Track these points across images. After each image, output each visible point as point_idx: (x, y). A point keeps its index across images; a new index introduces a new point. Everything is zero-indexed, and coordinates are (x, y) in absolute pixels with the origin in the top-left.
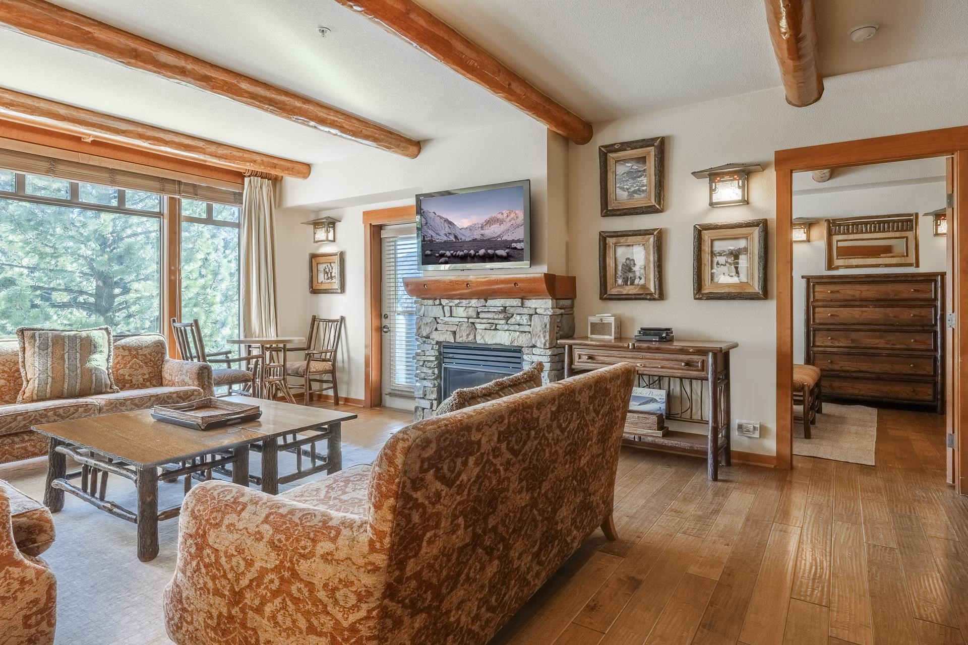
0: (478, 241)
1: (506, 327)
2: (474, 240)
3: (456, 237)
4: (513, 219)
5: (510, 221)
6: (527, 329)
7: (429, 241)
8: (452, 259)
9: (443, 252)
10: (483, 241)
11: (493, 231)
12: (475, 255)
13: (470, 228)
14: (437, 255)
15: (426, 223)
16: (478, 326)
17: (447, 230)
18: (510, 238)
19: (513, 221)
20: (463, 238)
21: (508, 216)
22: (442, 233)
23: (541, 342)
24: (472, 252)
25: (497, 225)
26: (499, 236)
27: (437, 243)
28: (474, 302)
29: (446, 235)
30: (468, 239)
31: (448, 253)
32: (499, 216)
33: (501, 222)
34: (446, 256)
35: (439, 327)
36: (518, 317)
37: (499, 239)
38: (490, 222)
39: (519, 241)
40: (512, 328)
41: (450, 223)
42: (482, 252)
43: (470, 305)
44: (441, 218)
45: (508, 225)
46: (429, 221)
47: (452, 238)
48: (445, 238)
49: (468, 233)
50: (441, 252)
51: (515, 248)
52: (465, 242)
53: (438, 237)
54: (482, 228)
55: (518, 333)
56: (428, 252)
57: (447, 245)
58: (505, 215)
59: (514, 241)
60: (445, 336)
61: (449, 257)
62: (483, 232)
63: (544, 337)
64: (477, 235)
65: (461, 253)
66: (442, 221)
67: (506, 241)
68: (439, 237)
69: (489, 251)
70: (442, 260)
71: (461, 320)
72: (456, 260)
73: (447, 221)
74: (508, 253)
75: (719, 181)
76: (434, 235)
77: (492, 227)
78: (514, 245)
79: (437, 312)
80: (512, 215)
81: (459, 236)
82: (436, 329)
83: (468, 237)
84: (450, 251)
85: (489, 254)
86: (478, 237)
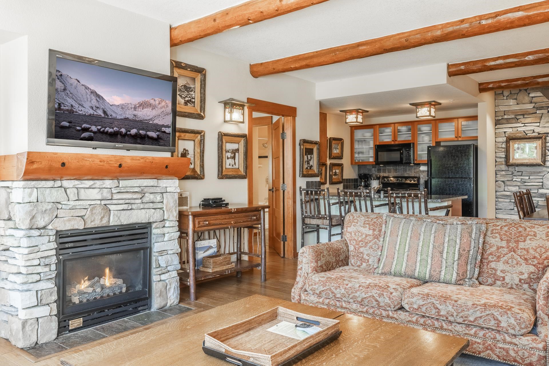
0: (130, 120)
1: (142, 206)
2: (126, 119)
3: (105, 112)
4: (163, 107)
5: (161, 108)
6: (160, 205)
7: (67, 110)
8: (100, 135)
9: (87, 126)
10: (135, 121)
11: (145, 114)
12: (126, 134)
13: (122, 107)
14: (78, 128)
15: (65, 90)
16: (112, 207)
17: (94, 103)
18: (160, 123)
19: (163, 109)
20: (114, 115)
21: (159, 103)
22: (87, 105)
23: (173, 216)
24: (123, 130)
25: (150, 109)
26: (151, 119)
27: (80, 115)
28: (108, 183)
29: (92, 108)
30: (119, 117)
31: (94, 128)
32: (152, 102)
33: (154, 107)
34: (91, 131)
35: (61, 213)
36: (152, 196)
37: (151, 122)
38: (143, 105)
39: (167, 126)
40: (147, 206)
41: (98, 96)
42: (133, 131)
43: (104, 186)
44: (87, 88)
45: (159, 111)
46: (68, 87)
47: (100, 113)
48: (91, 112)
49: (119, 111)
50: (84, 125)
51: (164, 132)
52: (115, 119)
53: (81, 108)
54: (135, 108)
55: (153, 210)
56: (65, 124)
57: (92, 119)
58: (157, 102)
59: (163, 126)
60: (73, 223)
61: (95, 133)
62: (135, 113)
63: (176, 211)
64: (129, 114)
65: (110, 130)
66: (88, 92)
67: (157, 125)
68: (83, 109)
69: (141, 132)
70: (86, 134)
71: (93, 202)
72: (104, 136)
73: (93, 92)
74: (158, 136)
76: (76, 105)
77: (145, 110)
78: (164, 129)
79: (57, 195)
80: (163, 104)
81: (109, 112)
82: (56, 217)
83: (120, 115)
84: (96, 126)
85: (140, 134)
86: (131, 117)
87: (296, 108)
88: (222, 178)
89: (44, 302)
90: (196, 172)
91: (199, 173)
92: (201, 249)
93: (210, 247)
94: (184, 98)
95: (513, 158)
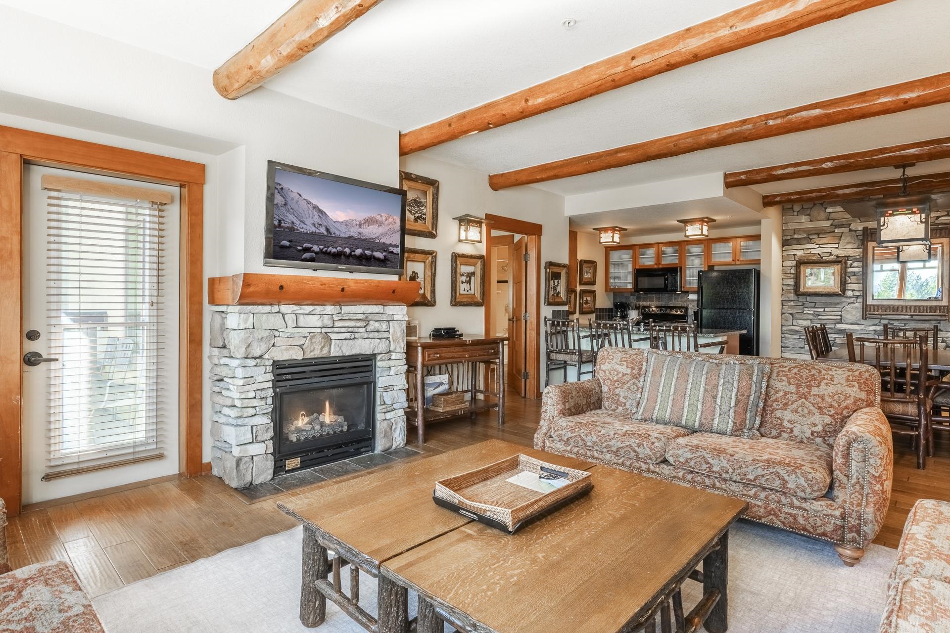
0: (355, 239)
1: (366, 335)
2: (351, 237)
3: (327, 230)
4: (391, 223)
5: (388, 225)
6: (385, 335)
7: (288, 228)
8: (322, 256)
9: (309, 245)
10: (360, 240)
11: (371, 231)
12: (350, 255)
13: (346, 224)
14: (299, 248)
15: (285, 205)
16: (332, 336)
17: (316, 219)
18: (387, 242)
19: (391, 226)
20: (338, 233)
21: (386, 220)
22: (309, 222)
23: (400, 347)
24: (347, 250)
25: (376, 226)
26: (377, 238)
27: (301, 233)
28: (329, 309)
29: (314, 225)
30: (343, 235)
31: (316, 248)
32: (378, 217)
33: (380, 224)
34: (313, 252)
35: (278, 341)
36: (377, 325)
37: (377, 241)
38: (369, 221)
39: (395, 246)
40: (371, 335)
41: (321, 212)
42: (358, 252)
43: (324, 313)
44: (309, 203)
45: (387, 228)
46: (289, 202)
47: (323, 230)
48: (313, 229)
49: (343, 228)
50: (305, 245)
51: (392, 252)
52: (339, 237)
53: (302, 225)
54: (360, 225)
55: (378, 340)
56: (285, 243)
57: (314, 237)
58: (384, 218)
59: (391, 245)
60: (291, 352)
61: (316, 253)
62: (361, 230)
63: (403, 341)
64: (354, 232)
65: (334, 250)
66: (311, 207)
67: (384, 244)
68: (304, 226)
69: (366, 252)
70: (307, 255)
71: (313, 330)
72: (327, 257)
73: (316, 208)
74: (385, 256)
75: (471, 225)
76: (297, 222)
77: (371, 227)
78: (391, 249)
79: (276, 321)
80: (390, 220)
81: (332, 230)
82: (273, 346)
83: (344, 233)
84: (318, 245)
85: (366, 255)
86: (355, 235)
87: (541, 225)
88: (455, 305)
89: (259, 438)
90: (426, 298)
91: (429, 298)
92: (431, 385)
93: (442, 384)
94: (414, 214)
95: (804, 286)
